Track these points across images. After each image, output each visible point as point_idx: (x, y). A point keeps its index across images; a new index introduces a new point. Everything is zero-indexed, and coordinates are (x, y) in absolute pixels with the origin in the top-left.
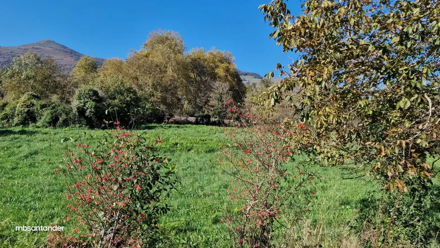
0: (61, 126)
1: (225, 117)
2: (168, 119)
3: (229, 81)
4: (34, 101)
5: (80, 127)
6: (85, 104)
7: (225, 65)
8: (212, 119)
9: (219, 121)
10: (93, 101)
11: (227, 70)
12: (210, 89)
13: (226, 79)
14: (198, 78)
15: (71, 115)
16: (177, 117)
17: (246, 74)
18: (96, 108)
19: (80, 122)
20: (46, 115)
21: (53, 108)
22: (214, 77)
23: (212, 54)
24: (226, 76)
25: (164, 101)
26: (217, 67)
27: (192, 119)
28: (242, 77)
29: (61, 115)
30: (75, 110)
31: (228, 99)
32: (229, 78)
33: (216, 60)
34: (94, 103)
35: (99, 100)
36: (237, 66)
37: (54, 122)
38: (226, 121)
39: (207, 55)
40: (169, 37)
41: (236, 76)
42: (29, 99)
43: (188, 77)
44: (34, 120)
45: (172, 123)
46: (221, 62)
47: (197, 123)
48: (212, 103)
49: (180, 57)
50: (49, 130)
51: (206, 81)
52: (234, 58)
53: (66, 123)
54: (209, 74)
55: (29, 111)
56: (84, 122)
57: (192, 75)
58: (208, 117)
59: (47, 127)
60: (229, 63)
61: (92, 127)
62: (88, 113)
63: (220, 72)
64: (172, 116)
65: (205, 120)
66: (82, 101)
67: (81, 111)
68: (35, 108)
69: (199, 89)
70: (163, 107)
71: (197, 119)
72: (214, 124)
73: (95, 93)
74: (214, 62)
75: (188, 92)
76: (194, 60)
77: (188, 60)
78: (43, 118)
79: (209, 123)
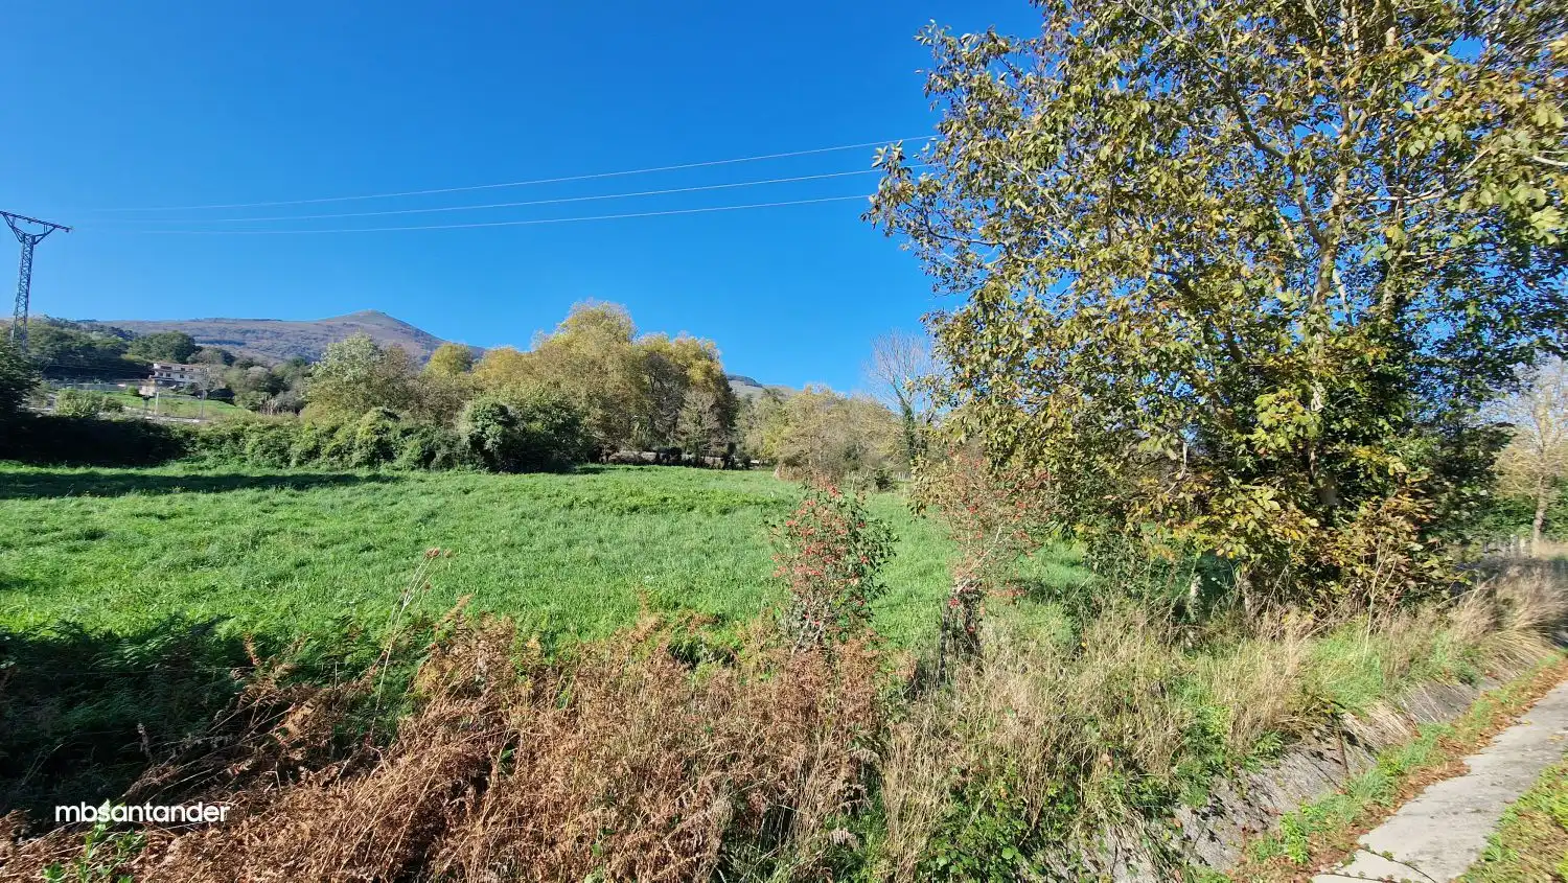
0: (439, 468)
1: (706, 452)
2: (608, 455)
3: (710, 390)
4: (390, 424)
5: (473, 469)
6: (483, 429)
7: (705, 363)
8: (685, 456)
9: (697, 458)
10: (500, 423)
11: (708, 372)
12: (681, 403)
13: (706, 389)
14: (657, 384)
15: (457, 450)
16: (623, 453)
17: (732, 379)
18: (504, 435)
19: (472, 460)
20: (411, 448)
21: (425, 435)
22: (686, 382)
23: (680, 343)
24: (706, 382)
25: (605, 425)
26: (690, 366)
27: (650, 456)
28: (731, 384)
29: (439, 448)
30: (465, 440)
31: (711, 422)
32: (711, 385)
33: (688, 355)
34: (500, 428)
35: (510, 422)
36: (722, 367)
37: (426, 460)
38: (709, 460)
39: (672, 345)
40: (608, 313)
41: (722, 382)
42: (378, 419)
43: (640, 383)
44: (389, 456)
45: (614, 462)
46: (698, 357)
47: (658, 461)
48: (683, 427)
49: (626, 347)
50: (418, 474)
51: (671, 389)
52: (719, 352)
53: (448, 463)
54: (676, 378)
55: (380, 440)
56: (480, 460)
57: (647, 379)
58: (677, 452)
59: (413, 469)
60: (711, 360)
61: (494, 470)
62: (488, 445)
63: (696, 374)
64: (615, 449)
65: (672, 458)
66: (479, 424)
67: (477, 442)
68: (391, 435)
69: (660, 405)
70: (599, 435)
71: (658, 456)
72: (688, 463)
73: (503, 410)
74: (685, 358)
75: (641, 407)
76: (651, 354)
77: (642, 353)
78: (406, 453)
79: (678, 462)
